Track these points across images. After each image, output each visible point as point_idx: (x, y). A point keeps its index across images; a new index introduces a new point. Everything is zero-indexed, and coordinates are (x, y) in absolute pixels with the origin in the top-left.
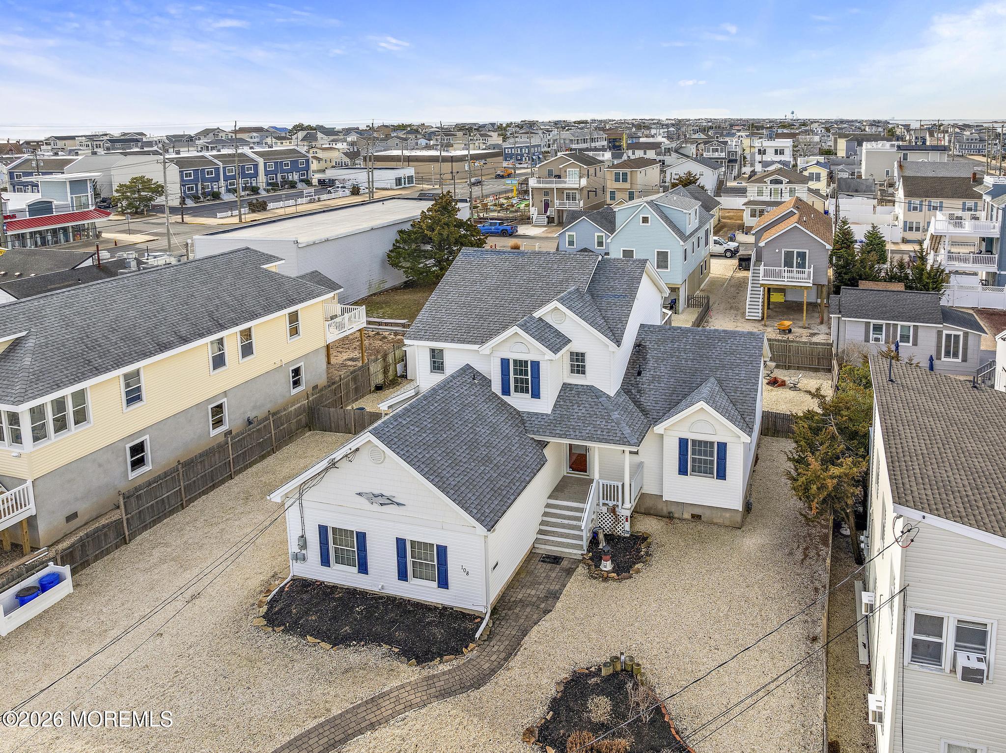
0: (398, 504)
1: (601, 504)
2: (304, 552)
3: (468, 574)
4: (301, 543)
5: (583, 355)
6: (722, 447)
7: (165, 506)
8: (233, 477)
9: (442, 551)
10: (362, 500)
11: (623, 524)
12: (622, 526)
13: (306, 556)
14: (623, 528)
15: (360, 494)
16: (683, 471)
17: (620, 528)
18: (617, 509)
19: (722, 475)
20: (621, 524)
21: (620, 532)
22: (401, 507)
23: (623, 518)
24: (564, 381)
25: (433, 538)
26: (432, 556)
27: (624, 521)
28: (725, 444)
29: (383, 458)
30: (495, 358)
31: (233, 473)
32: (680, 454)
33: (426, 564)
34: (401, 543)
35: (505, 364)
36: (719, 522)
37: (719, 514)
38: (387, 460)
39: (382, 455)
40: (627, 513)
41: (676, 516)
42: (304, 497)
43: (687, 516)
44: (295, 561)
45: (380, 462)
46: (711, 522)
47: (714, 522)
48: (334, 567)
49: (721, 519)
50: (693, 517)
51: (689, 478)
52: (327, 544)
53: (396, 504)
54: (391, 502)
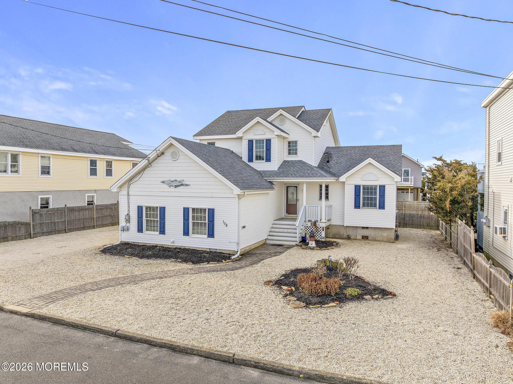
0: (187, 185)
1: (307, 221)
2: (128, 225)
3: (227, 226)
4: (127, 218)
5: (296, 142)
6: (382, 188)
7: (56, 227)
8: (95, 227)
9: (211, 212)
10: (165, 186)
11: (320, 233)
12: (320, 234)
13: (129, 227)
15: (163, 182)
16: (357, 206)
17: (319, 235)
18: (317, 223)
19: (382, 206)
21: (319, 238)
22: (188, 187)
23: (320, 229)
24: (285, 159)
25: (206, 205)
26: (205, 217)
27: (321, 231)
28: (384, 186)
29: (178, 156)
30: (245, 140)
31: (95, 226)
32: (355, 195)
33: (201, 223)
34: (186, 211)
35: (250, 142)
36: (380, 239)
37: (380, 234)
38: (180, 157)
39: (178, 154)
40: (324, 225)
41: (352, 237)
42: (130, 189)
43: (359, 237)
44: (122, 232)
45: (176, 159)
46: (375, 240)
47: (376, 240)
48: (145, 233)
49: (381, 238)
50: (363, 238)
51: (361, 210)
52: (142, 218)
53: (185, 185)
54: (181, 184)
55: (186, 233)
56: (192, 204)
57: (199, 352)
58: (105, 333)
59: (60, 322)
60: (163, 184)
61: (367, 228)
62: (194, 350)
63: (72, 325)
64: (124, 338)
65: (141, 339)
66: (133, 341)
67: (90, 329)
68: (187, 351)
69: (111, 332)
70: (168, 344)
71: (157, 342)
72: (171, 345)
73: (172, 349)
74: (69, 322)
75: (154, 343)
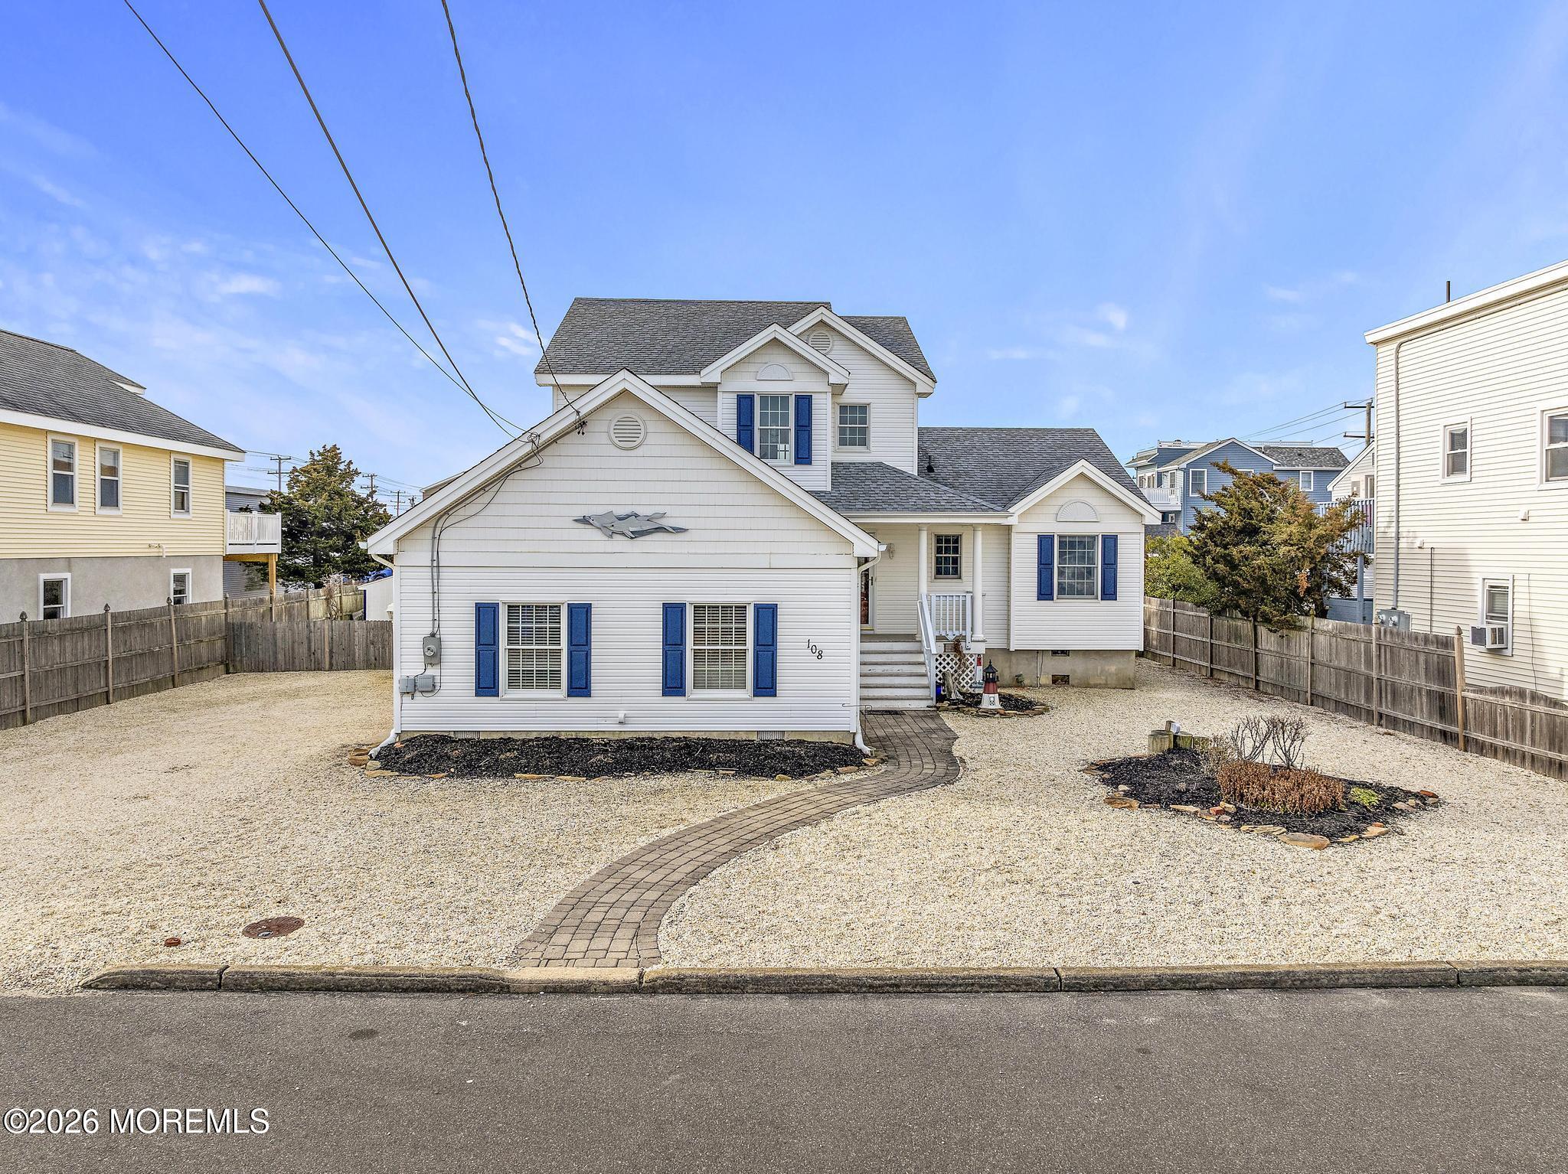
0: (677, 530)
2: (433, 671)
3: (820, 656)
4: (433, 648)
5: (863, 408)
6: (1111, 542)
9: (767, 616)
10: (592, 534)
11: (971, 671)
12: (971, 675)
13: (438, 682)
14: (971, 679)
15: (585, 521)
16: (1045, 593)
17: (967, 679)
18: (963, 644)
19: (1109, 593)
20: (967, 671)
21: (967, 687)
22: (681, 536)
23: (969, 662)
25: (747, 593)
26: (742, 632)
27: (973, 666)
28: (1115, 538)
29: (641, 436)
30: (725, 394)
31: (111, 691)
32: (1040, 563)
33: (724, 652)
34: (673, 614)
35: (744, 402)
36: (1098, 682)
37: (1099, 667)
38: (651, 439)
39: (642, 427)
40: (980, 649)
41: (1026, 682)
42: (444, 546)
43: (1045, 680)
44: (407, 698)
45: (634, 444)
46: (1086, 685)
47: (1089, 684)
48: (505, 697)
49: (1103, 678)
50: (1054, 682)
51: (1058, 604)
52: (494, 644)
53: (672, 530)
54: (654, 528)
55: (673, 685)
56: (693, 592)
57: (1355, 976)
58: (1017, 986)
59: (813, 984)
60: (582, 526)
61: (1065, 653)
62: (1341, 973)
63: (871, 986)
64: (1094, 987)
65: (1160, 978)
66: (1129, 990)
67: (954, 985)
68: (1318, 980)
69: (1042, 978)
70: (1255, 974)
71: (1216, 977)
72: (1263, 974)
73: (1269, 985)
74: (858, 978)
75: (1206, 981)
